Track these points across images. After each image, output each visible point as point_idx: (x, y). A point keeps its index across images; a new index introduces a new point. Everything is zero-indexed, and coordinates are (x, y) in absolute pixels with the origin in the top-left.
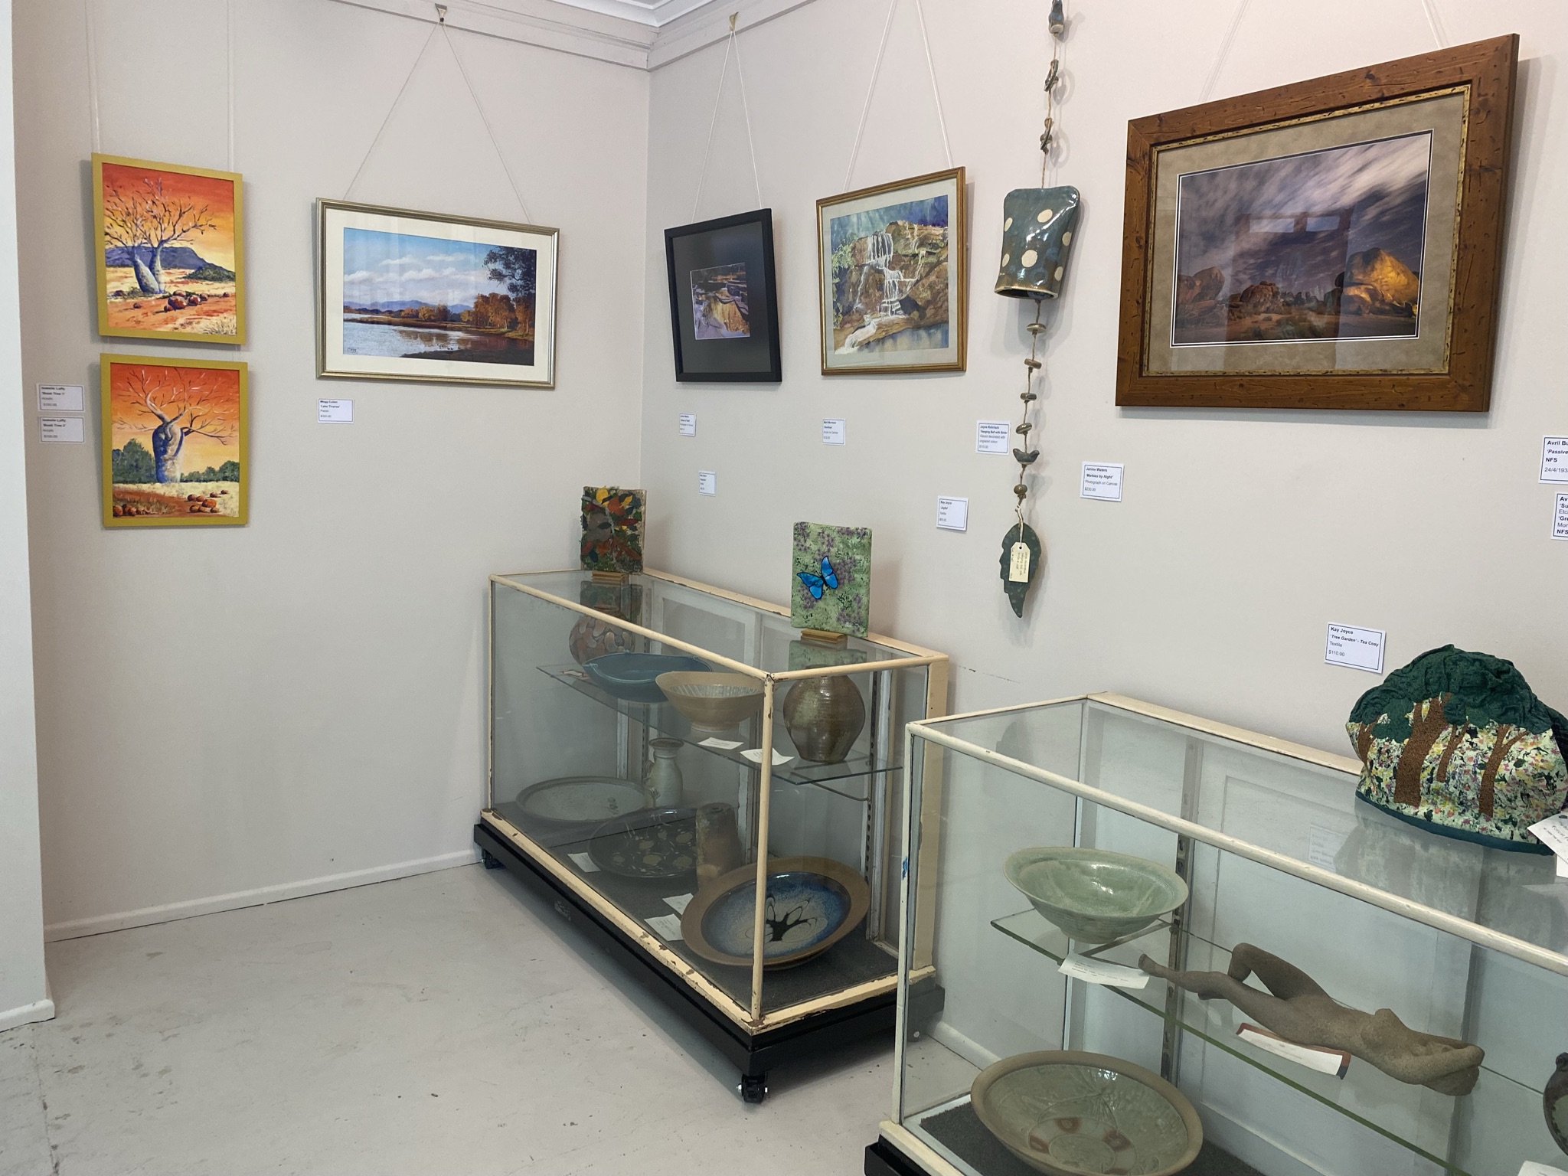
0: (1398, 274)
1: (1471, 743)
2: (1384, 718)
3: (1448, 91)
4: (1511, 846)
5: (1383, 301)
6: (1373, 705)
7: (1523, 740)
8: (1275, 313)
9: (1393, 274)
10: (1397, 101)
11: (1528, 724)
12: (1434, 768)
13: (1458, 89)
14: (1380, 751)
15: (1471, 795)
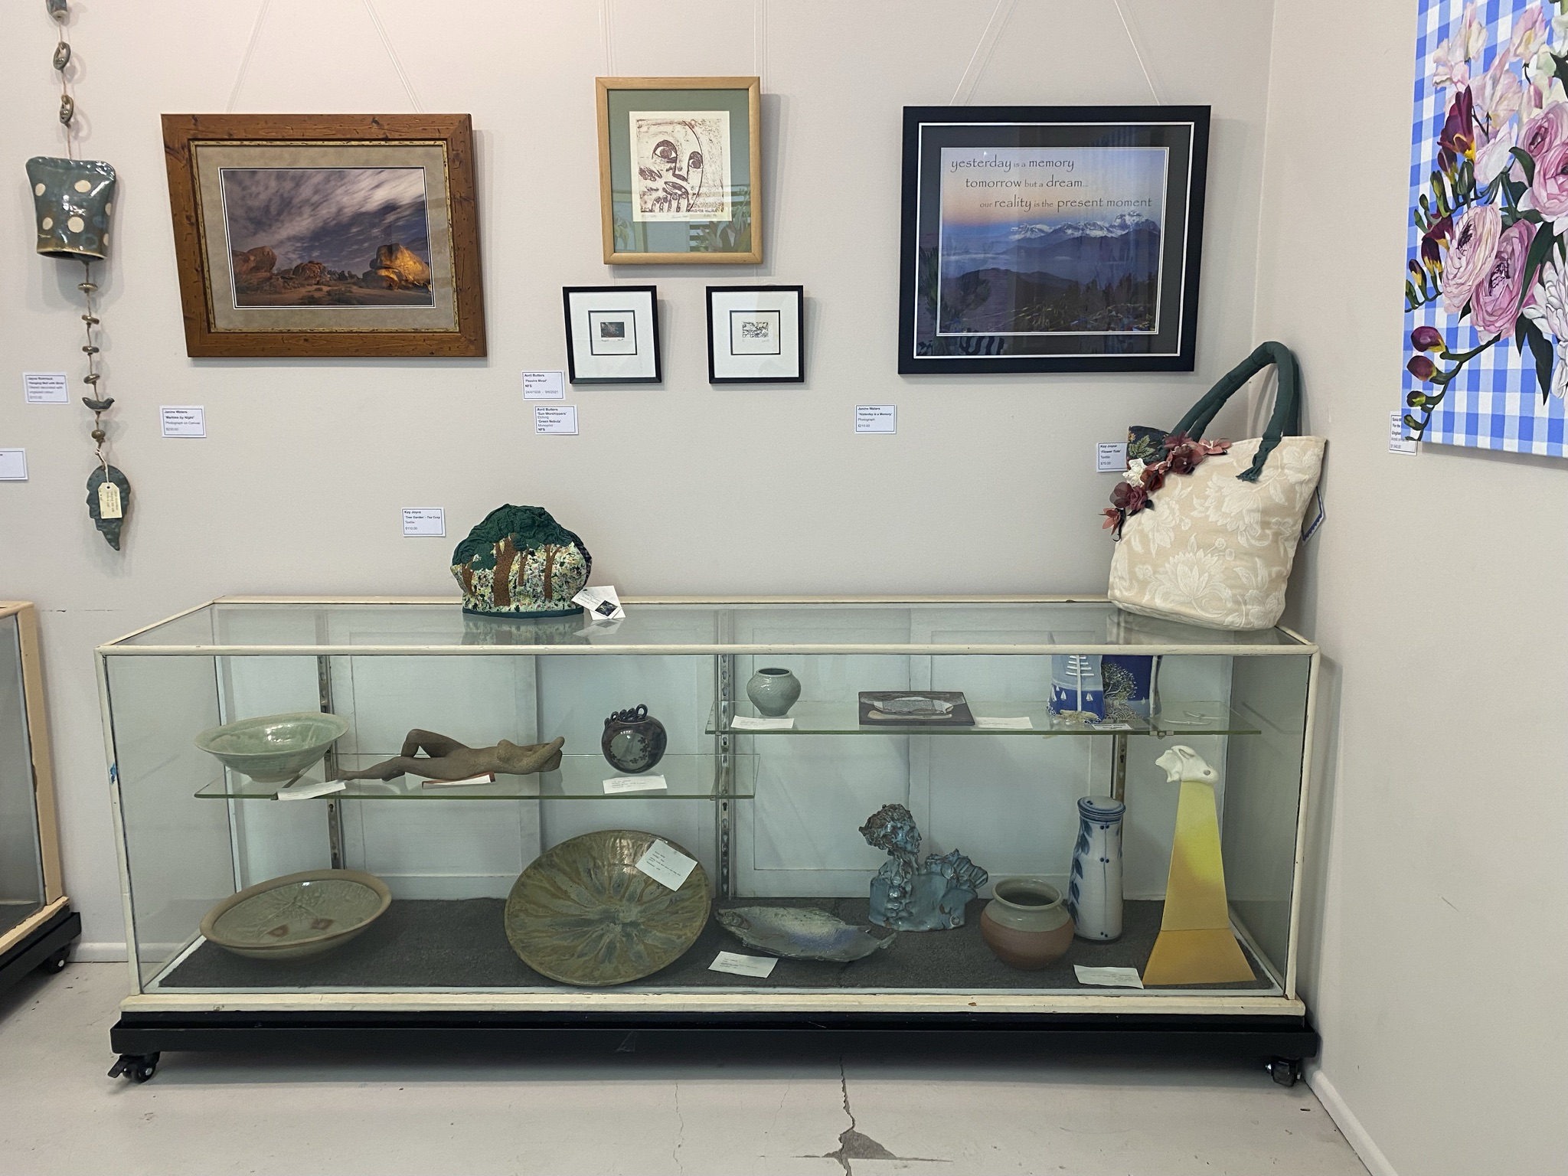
0: (415, 263)
1: (534, 560)
2: (476, 558)
3: (432, 143)
4: (564, 613)
5: (407, 281)
6: (467, 551)
7: (560, 551)
8: (325, 285)
9: (411, 263)
10: (396, 143)
11: (560, 541)
12: (516, 580)
13: (438, 143)
14: (479, 578)
15: (539, 589)
